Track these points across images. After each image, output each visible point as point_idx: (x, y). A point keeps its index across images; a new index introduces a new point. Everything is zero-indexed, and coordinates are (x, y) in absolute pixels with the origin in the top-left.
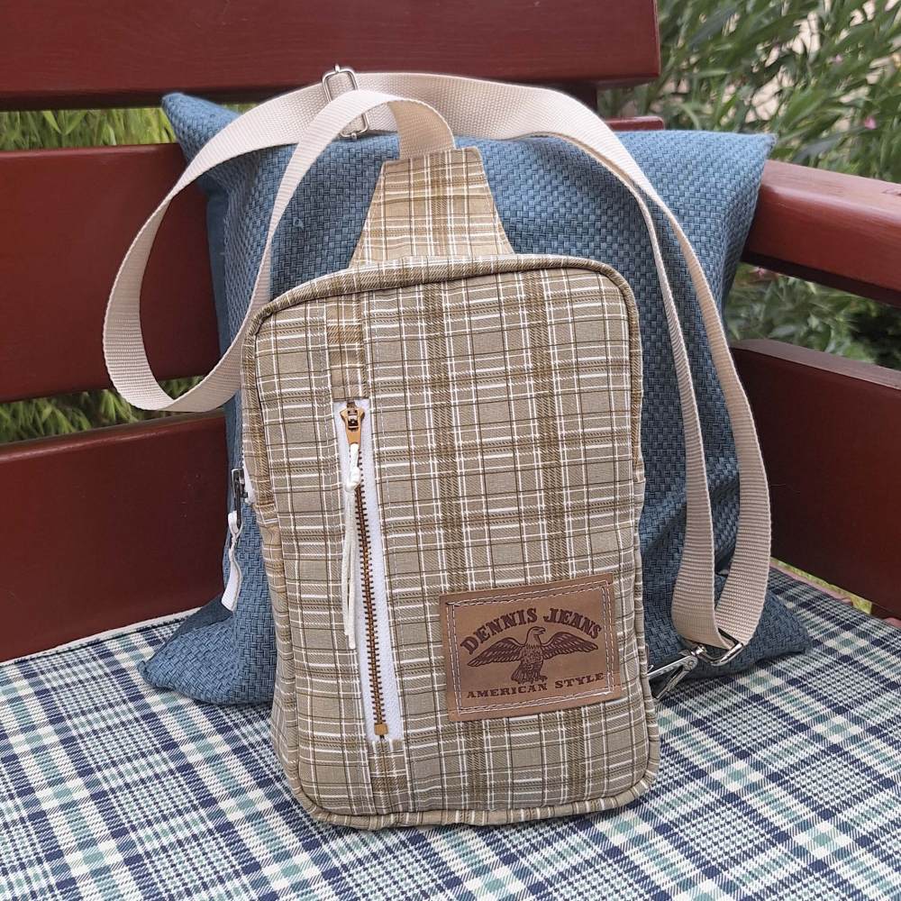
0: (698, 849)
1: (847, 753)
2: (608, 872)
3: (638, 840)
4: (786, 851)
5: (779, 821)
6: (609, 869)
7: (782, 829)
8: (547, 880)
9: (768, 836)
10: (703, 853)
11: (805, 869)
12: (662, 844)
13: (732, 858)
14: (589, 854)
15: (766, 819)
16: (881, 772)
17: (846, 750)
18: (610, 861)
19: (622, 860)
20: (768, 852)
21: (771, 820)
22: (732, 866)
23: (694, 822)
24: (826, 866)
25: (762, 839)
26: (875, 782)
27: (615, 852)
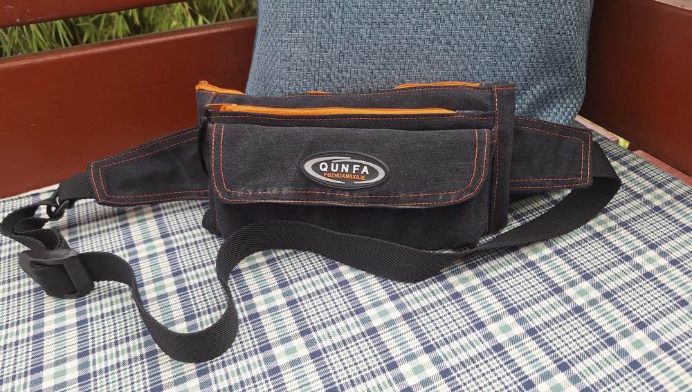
0: (506, 296)
1: (605, 238)
2: (451, 308)
3: (472, 289)
4: (559, 299)
5: (558, 280)
6: (452, 306)
7: (559, 285)
8: (414, 311)
9: (550, 290)
10: (509, 299)
11: (569, 311)
12: (485, 292)
13: (526, 302)
14: (441, 296)
15: (550, 279)
16: (624, 251)
17: (605, 236)
18: (453, 301)
19: (460, 301)
20: (548, 299)
21: (553, 279)
22: (525, 308)
23: (506, 279)
24: (583, 310)
25: (546, 291)
26: (619, 258)
27: (457, 295)
